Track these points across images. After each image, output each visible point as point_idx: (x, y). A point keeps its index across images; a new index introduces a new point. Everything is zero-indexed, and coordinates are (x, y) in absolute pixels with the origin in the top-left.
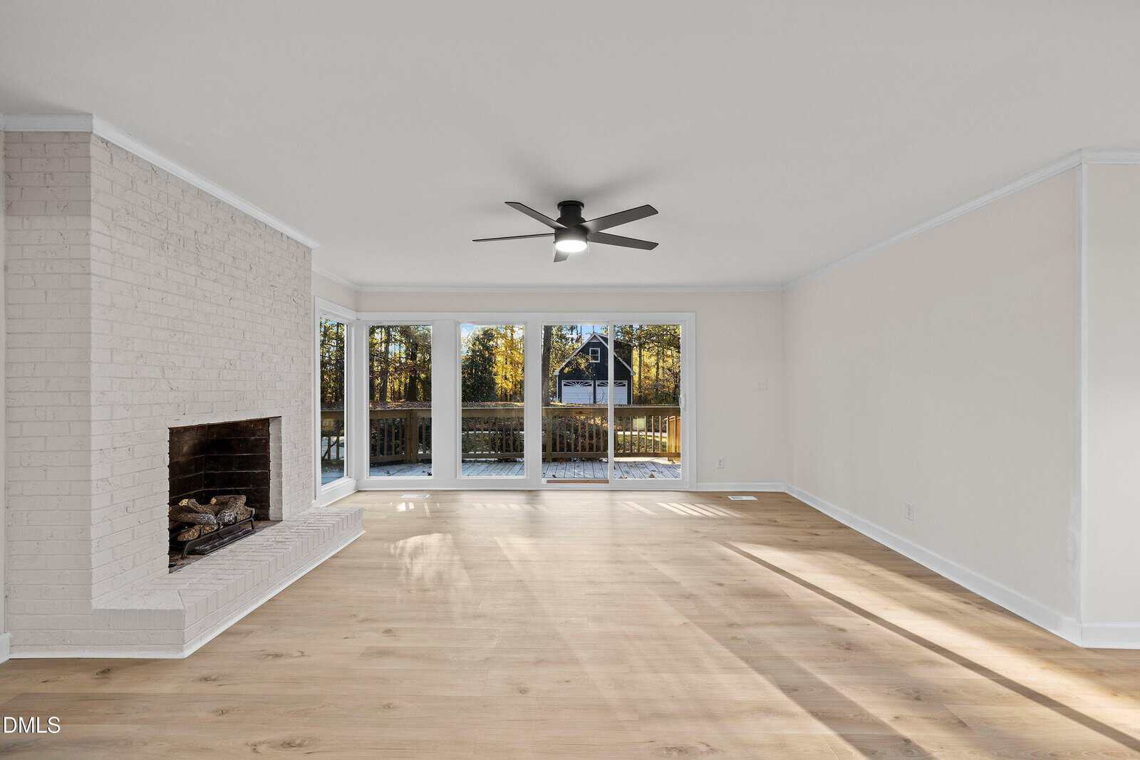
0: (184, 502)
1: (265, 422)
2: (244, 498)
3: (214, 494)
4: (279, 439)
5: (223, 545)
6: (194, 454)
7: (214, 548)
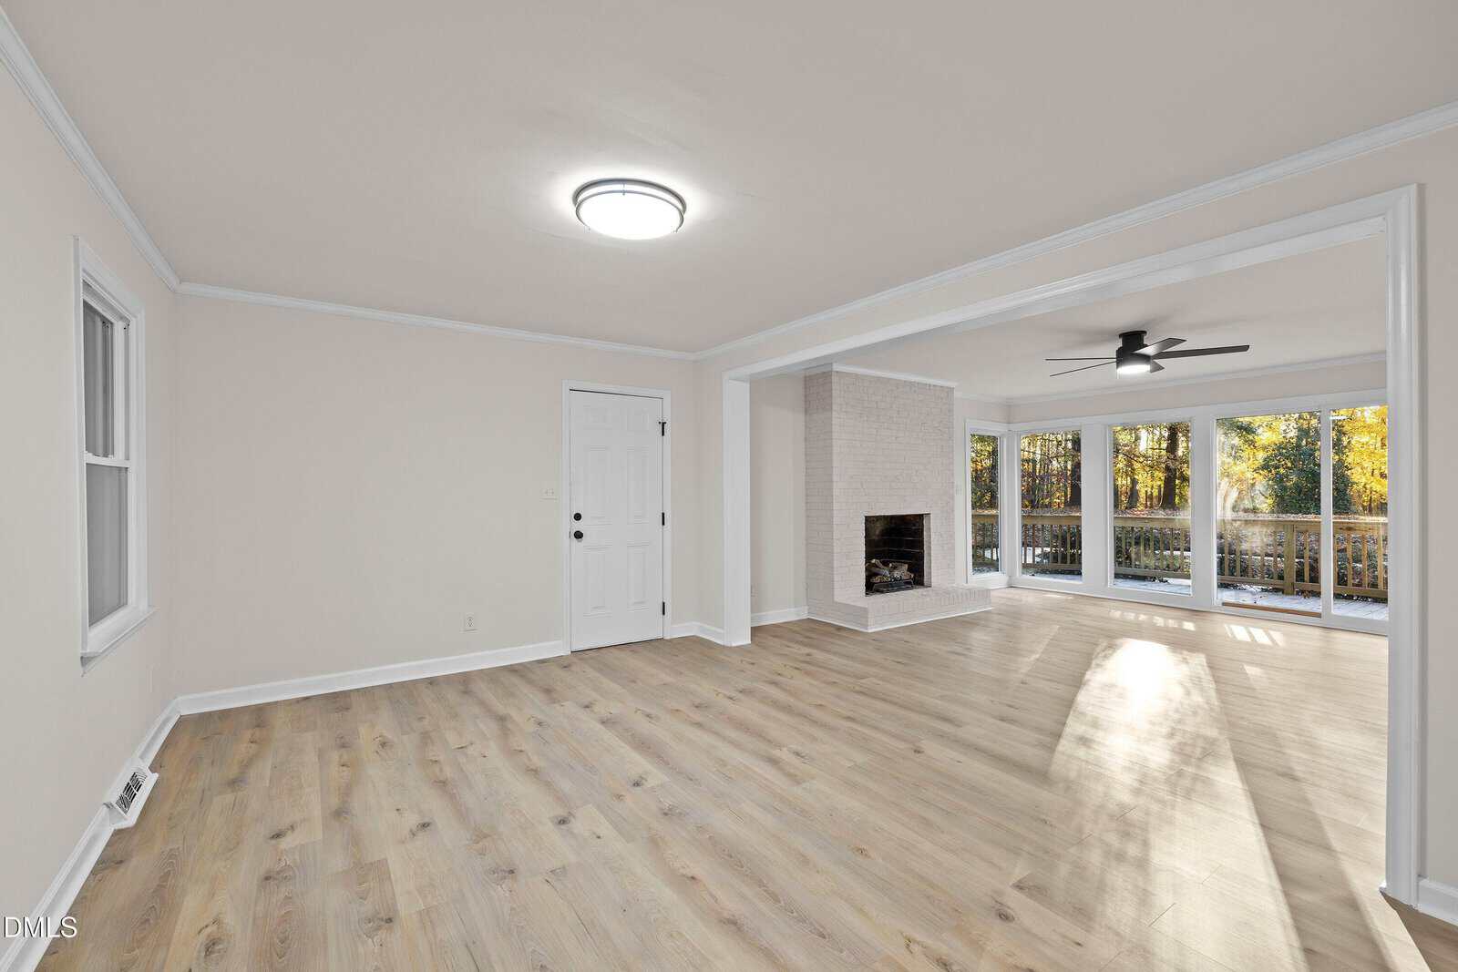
0: (874, 561)
1: (921, 516)
2: (907, 566)
3: (891, 562)
4: (930, 529)
5: (893, 591)
6: (882, 536)
7: (888, 591)
